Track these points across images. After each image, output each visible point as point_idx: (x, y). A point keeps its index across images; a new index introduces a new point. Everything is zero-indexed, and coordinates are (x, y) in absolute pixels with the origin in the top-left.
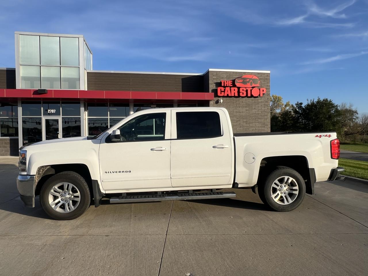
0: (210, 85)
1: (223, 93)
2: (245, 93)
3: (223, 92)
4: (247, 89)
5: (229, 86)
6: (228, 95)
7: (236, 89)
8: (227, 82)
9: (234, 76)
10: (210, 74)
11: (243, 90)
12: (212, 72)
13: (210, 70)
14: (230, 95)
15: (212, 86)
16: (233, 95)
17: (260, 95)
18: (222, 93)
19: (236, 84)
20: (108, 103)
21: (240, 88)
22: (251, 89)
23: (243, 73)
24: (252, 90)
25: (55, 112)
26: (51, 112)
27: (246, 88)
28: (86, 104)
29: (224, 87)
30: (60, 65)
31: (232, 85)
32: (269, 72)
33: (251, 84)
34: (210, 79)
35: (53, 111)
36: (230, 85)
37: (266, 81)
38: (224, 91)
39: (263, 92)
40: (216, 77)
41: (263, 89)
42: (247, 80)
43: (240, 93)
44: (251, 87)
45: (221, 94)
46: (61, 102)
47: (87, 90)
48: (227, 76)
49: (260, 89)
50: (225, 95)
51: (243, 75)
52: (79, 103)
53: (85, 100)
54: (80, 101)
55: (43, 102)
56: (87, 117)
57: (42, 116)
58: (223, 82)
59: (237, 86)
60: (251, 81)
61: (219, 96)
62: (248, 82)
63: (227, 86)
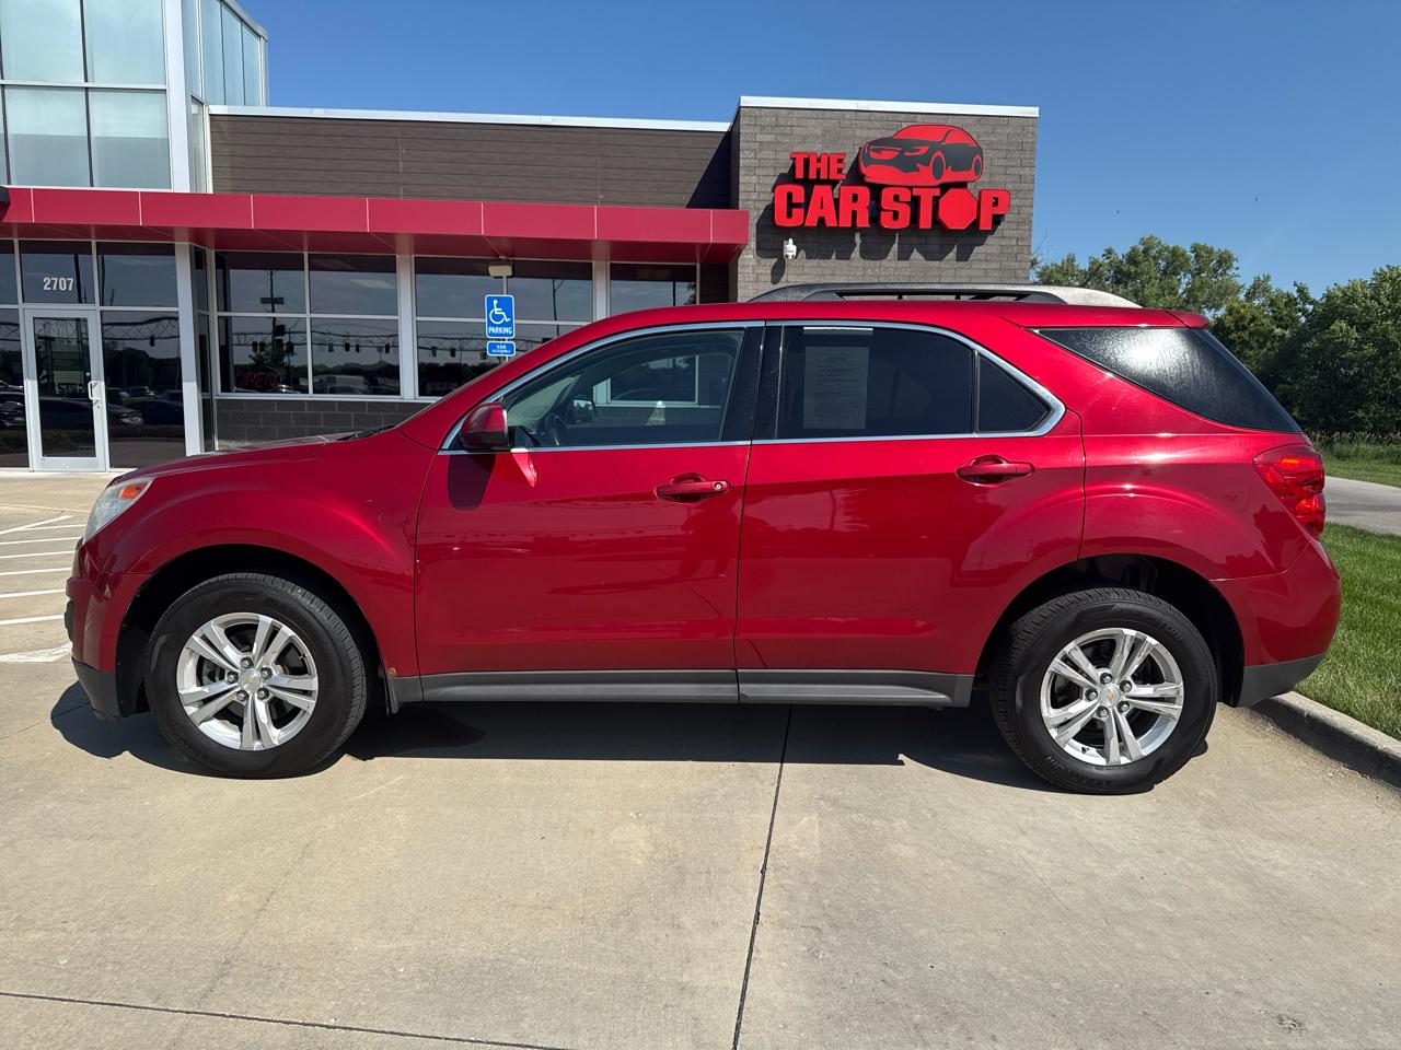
0: (742, 172)
2: (905, 213)
3: (798, 205)
4: (916, 192)
5: (831, 177)
6: (821, 220)
7: (864, 193)
9: (858, 133)
10: (743, 121)
11: (896, 198)
12: (757, 112)
13: (746, 101)
14: (831, 222)
15: (754, 179)
16: (846, 223)
17: (976, 223)
18: (795, 210)
19: (864, 170)
20: (306, 254)
21: (882, 187)
22: (937, 192)
23: (902, 117)
24: (941, 200)
25: (70, 289)
26: (55, 288)
27: (911, 188)
28: (211, 255)
29: (808, 184)
30: (86, 80)
31: (843, 177)
32: (1033, 111)
33: (938, 172)
34: (742, 145)
35: (65, 284)
36: (835, 175)
37: (1016, 155)
38: (806, 205)
39: (997, 211)
40: (768, 138)
41: (996, 194)
42: (918, 150)
43: (882, 213)
44: (938, 182)
45: (789, 215)
46: (94, 242)
47: (210, 191)
48: (825, 131)
49: (980, 194)
50: (806, 224)
51: (904, 125)
52: (169, 251)
53: (197, 236)
54: (173, 240)
55: (20, 242)
56: (215, 314)
57: (20, 306)
58: (802, 162)
59: (867, 180)
60: (939, 153)
61: (780, 227)
62: (925, 160)
63: (822, 177)
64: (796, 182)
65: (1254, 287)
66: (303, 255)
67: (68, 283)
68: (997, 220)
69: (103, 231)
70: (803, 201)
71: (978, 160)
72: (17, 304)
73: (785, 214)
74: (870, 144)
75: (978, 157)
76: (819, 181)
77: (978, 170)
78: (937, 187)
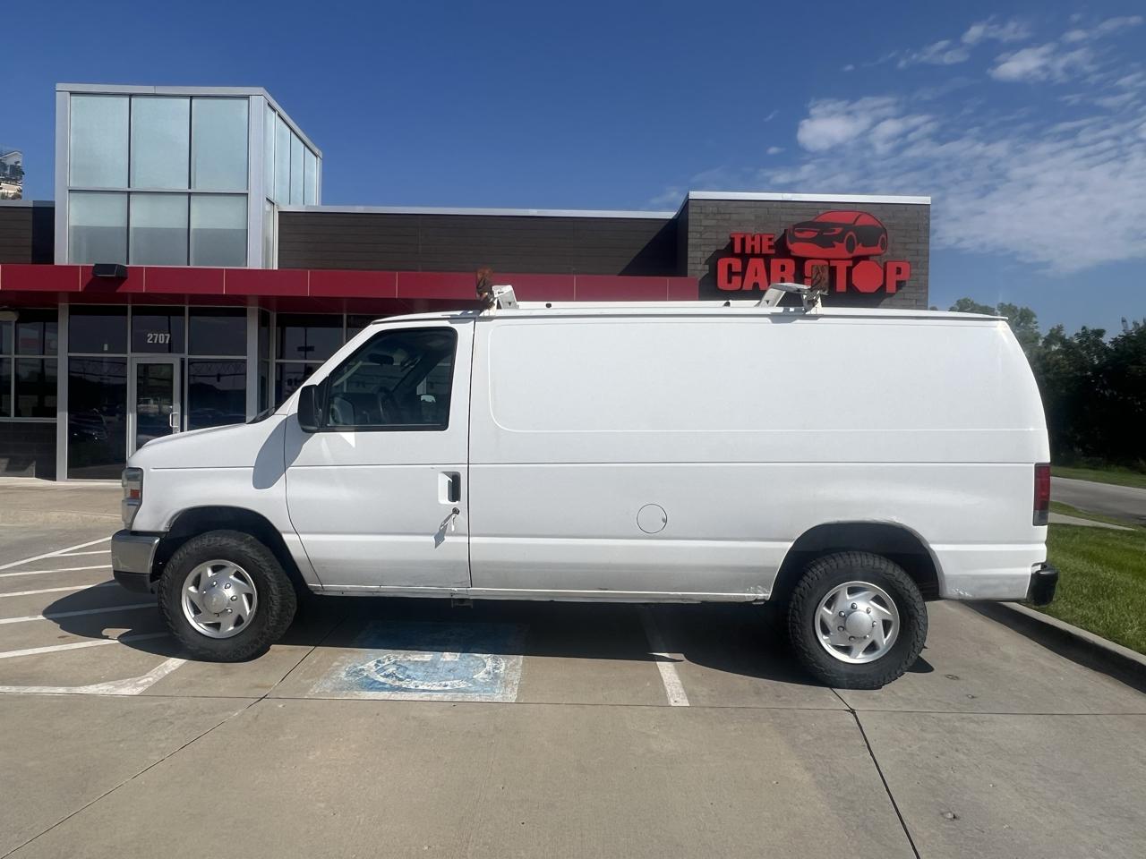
0: (689, 249)
1: (736, 280)
3: (736, 274)
4: (833, 263)
5: (763, 252)
6: (756, 285)
8: (753, 239)
9: (783, 218)
10: (691, 210)
12: (703, 203)
13: (694, 195)
15: (700, 254)
17: (884, 287)
18: (734, 278)
19: (790, 246)
20: (345, 316)
21: (805, 259)
22: (850, 263)
23: (819, 206)
24: (854, 270)
25: (167, 342)
26: (155, 342)
27: (828, 260)
28: (273, 316)
29: (745, 257)
30: (190, 187)
31: (773, 251)
32: (926, 200)
33: (850, 247)
34: (690, 229)
35: (163, 338)
36: (766, 250)
37: (913, 234)
38: (743, 274)
39: (900, 278)
40: (713, 223)
41: (899, 265)
42: (834, 231)
43: (806, 280)
44: (850, 256)
45: (730, 281)
46: (187, 307)
47: (276, 268)
48: (757, 217)
49: (885, 264)
50: (744, 288)
51: (821, 212)
52: (243, 313)
53: (264, 301)
54: (245, 304)
55: (132, 307)
56: (274, 361)
57: (129, 355)
58: (740, 241)
59: (792, 254)
60: (851, 233)
61: (721, 290)
62: (840, 238)
63: (756, 252)
64: (734, 255)
65: (1051, 335)
66: (342, 316)
67: (166, 337)
68: (900, 285)
69: (194, 298)
70: (740, 270)
71: (883, 239)
72: (126, 353)
73: (726, 281)
74: (795, 226)
75: (883, 236)
76: (753, 255)
77: (884, 246)
78: (849, 259)
